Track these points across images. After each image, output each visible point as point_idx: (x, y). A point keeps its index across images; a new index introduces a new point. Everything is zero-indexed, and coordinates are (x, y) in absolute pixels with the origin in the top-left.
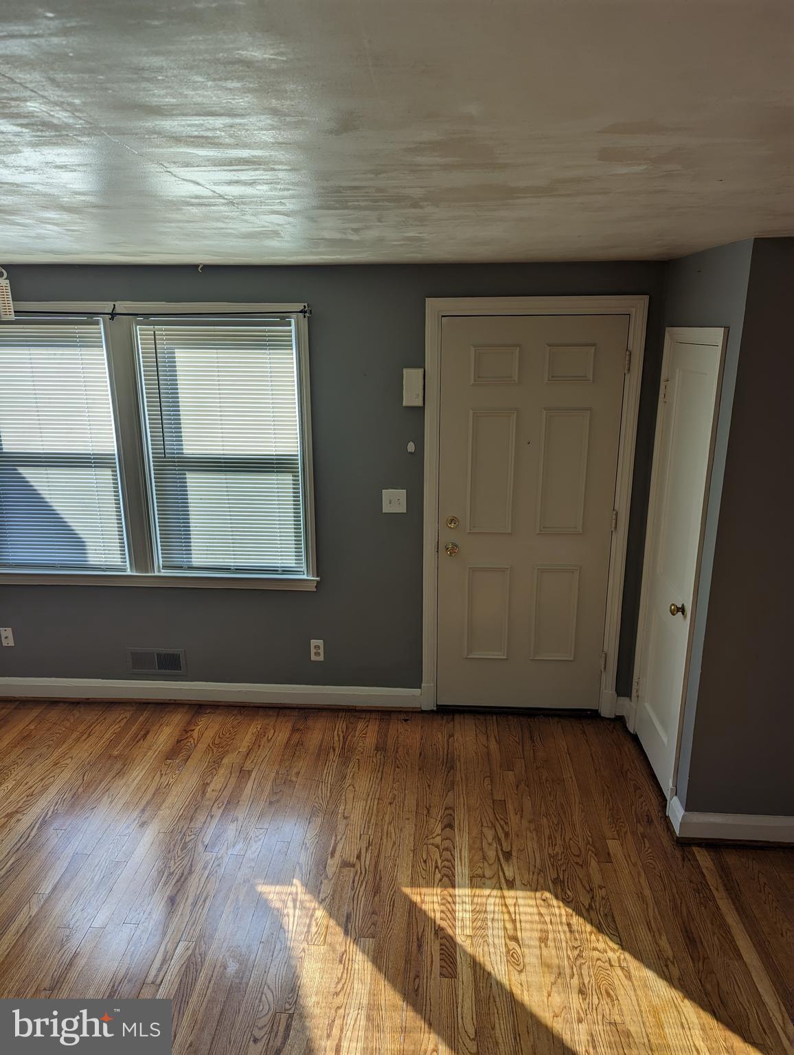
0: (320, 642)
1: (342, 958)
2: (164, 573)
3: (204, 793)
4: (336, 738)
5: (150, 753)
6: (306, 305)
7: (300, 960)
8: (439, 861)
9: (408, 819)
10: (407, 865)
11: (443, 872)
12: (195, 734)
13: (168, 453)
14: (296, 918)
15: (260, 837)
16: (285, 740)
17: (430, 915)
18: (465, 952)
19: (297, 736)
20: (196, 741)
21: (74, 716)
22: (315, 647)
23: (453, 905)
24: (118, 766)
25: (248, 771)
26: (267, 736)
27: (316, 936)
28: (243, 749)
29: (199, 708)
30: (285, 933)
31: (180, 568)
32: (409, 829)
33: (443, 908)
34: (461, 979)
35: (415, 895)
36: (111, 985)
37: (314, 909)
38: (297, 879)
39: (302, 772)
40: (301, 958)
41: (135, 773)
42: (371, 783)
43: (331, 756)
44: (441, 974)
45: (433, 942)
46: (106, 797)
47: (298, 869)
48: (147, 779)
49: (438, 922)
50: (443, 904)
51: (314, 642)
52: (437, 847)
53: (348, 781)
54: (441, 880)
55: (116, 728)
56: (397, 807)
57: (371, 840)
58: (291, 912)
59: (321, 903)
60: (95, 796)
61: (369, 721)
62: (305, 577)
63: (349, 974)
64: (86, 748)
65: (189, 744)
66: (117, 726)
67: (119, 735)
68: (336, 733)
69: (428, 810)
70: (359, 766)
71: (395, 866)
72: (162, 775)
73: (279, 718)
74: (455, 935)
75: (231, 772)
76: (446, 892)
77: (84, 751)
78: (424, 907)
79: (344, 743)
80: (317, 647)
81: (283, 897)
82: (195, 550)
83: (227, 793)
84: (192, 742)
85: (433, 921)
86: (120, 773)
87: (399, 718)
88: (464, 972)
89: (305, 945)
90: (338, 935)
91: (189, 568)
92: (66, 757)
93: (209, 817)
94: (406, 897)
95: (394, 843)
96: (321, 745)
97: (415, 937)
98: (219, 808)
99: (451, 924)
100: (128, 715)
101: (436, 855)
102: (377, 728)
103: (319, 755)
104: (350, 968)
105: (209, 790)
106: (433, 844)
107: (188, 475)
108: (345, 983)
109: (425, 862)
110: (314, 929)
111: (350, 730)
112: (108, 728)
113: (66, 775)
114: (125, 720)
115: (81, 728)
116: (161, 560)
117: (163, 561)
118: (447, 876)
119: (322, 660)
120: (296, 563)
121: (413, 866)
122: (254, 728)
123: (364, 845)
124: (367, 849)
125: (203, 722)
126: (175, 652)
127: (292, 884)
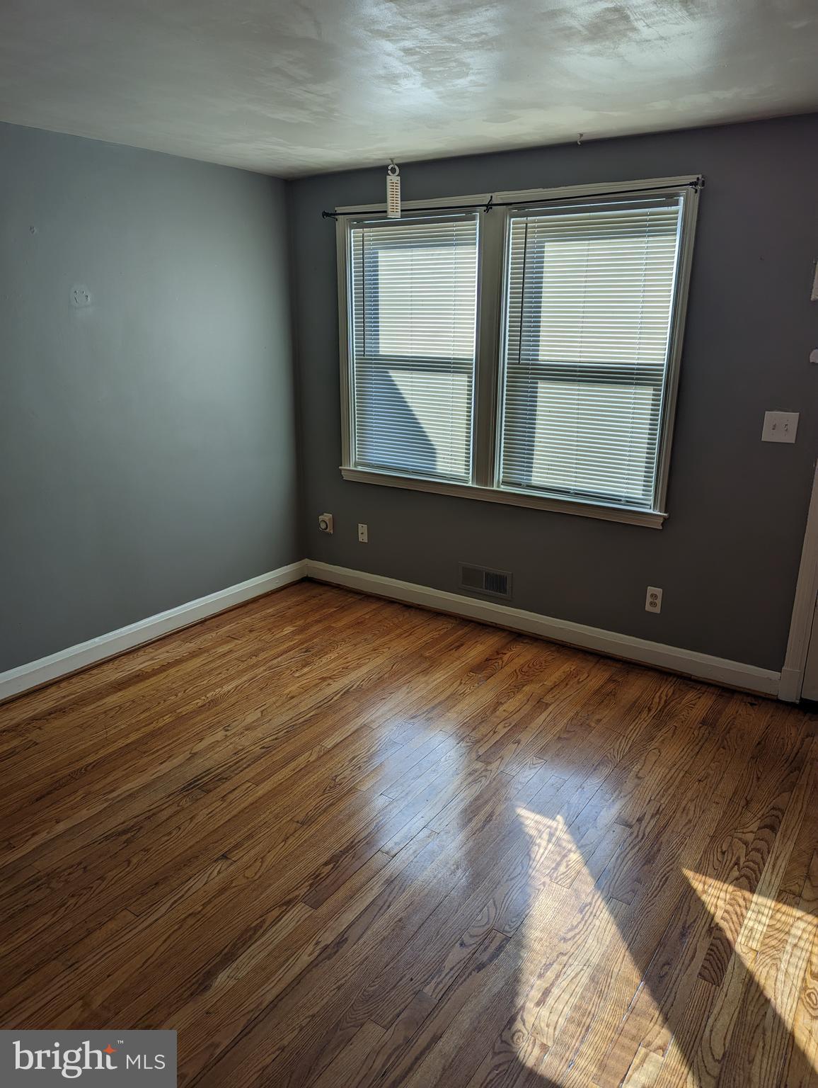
0: (659, 591)
1: (584, 908)
2: (503, 488)
3: (495, 710)
4: (657, 700)
5: (458, 662)
6: (700, 176)
7: (537, 892)
8: (742, 860)
9: (717, 803)
10: (698, 848)
11: (743, 872)
12: (506, 658)
13: (523, 360)
14: (547, 852)
15: (536, 766)
16: (596, 687)
17: (709, 908)
18: (742, 965)
19: (611, 686)
20: (504, 664)
21: (404, 616)
22: (652, 595)
23: (744, 911)
24: (425, 665)
25: (547, 704)
26: (579, 677)
27: (562, 876)
28: (549, 683)
29: (517, 636)
30: (530, 860)
31: (519, 485)
32: (715, 813)
33: (729, 908)
34: (725, 990)
35: (698, 882)
36: (351, 840)
37: (570, 851)
38: (562, 816)
39: (605, 720)
40: (539, 890)
41: (438, 675)
42: (683, 753)
43: (644, 715)
44: (700, 974)
45: (702, 938)
46: (405, 688)
47: (566, 807)
48: (447, 683)
49: (718, 919)
50: (731, 905)
51: (651, 590)
52: (746, 843)
53: (655, 744)
54: (737, 879)
55: (435, 634)
56: (708, 787)
57: (661, 809)
58: (544, 843)
59: (579, 847)
60: (397, 683)
61: (704, 693)
62: (651, 511)
63: (585, 928)
64: (403, 644)
65: (496, 664)
66: (437, 633)
67: (436, 641)
68: (658, 694)
69: (748, 803)
70: (674, 733)
71: (682, 843)
72: (461, 683)
73: (598, 665)
74: (735, 942)
75: (528, 700)
76: (739, 893)
77: (401, 646)
78: (704, 897)
79: (664, 707)
80: (654, 596)
81: (541, 827)
82: (537, 468)
83: (517, 717)
84: (500, 663)
85: (710, 917)
86: (425, 672)
87: (745, 701)
88: (732, 985)
89: (547, 880)
90: (587, 886)
91: (528, 486)
92: (386, 646)
93: (492, 733)
94: (685, 880)
95: (690, 821)
96: (635, 702)
97: (680, 924)
98: (505, 727)
99: (733, 929)
100: (450, 626)
101: (742, 852)
102: (710, 703)
103: (630, 710)
104: (589, 922)
105: (501, 709)
106: (740, 839)
107: (541, 384)
108: (579, 933)
109: (723, 853)
110: (562, 869)
111: (677, 696)
112: (427, 632)
113: (379, 661)
114: (446, 630)
115: (406, 627)
116: (502, 475)
117: (503, 476)
118: (748, 878)
119: (659, 612)
120: (643, 495)
121: (705, 852)
122: (568, 667)
123: (653, 811)
124: (653, 816)
125: (517, 649)
126: (503, 574)
127: (554, 819)
